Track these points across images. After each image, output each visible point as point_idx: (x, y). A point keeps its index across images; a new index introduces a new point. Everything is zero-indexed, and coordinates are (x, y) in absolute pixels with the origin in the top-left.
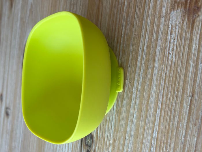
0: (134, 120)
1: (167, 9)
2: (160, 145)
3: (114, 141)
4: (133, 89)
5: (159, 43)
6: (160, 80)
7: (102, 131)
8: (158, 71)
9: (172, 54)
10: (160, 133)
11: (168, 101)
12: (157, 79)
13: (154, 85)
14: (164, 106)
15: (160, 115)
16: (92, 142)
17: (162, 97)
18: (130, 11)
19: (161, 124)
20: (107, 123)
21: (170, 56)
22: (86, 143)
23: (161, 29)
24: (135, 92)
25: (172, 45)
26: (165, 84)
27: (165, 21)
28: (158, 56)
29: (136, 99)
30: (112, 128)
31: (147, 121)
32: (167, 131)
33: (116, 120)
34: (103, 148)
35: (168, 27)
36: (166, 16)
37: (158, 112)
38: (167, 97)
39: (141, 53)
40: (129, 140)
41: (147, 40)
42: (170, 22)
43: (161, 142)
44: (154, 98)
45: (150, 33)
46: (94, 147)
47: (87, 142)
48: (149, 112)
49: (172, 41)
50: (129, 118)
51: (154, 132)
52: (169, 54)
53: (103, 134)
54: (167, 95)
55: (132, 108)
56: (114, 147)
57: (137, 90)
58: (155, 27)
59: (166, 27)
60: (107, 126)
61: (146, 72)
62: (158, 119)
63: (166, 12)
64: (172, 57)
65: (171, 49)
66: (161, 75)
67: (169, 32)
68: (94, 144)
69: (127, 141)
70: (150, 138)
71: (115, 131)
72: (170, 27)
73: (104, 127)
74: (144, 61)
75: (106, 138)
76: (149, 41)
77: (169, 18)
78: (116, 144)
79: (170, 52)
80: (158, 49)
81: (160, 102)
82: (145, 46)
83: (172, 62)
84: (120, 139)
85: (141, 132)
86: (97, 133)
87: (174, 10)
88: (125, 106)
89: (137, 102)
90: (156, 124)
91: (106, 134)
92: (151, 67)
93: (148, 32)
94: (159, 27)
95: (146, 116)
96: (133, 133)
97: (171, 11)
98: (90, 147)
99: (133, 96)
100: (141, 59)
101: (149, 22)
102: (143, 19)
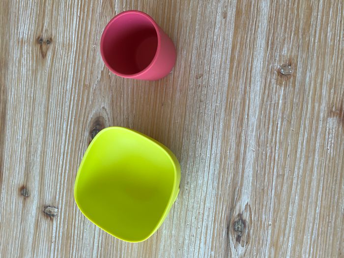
0: (297, 201)
1: (324, 115)
2: (323, 218)
3: (274, 221)
4: (293, 176)
5: (318, 141)
6: (321, 169)
7: (257, 215)
8: (318, 162)
9: (331, 150)
10: (323, 209)
11: (328, 184)
12: (317, 168)
13: (315, 173)
14: (325, 188)
15: (322, 195)
16: (245, 226)
17: (322, 181)
18: (286, 109)
19: (323, 202)
20: (264, 207)
21: (329, 151)
22: (234, 229)
23: (320, 130)
24: (296, 178)
25: (330, 143)
26: (325, 172)
27: (323, 124)
28: (317, 150)
29: (297, 184)
30: (271, 210)
31: (310, 201)
32: (328, 207)
33: (275, 204)
34: (260, 230)
35: (326, 129)
36: (323, 121)
37: (320, 193)
38: (327, 182)
39: (300, 146)
40: (291, 218)
41: (306, 136)
42: (328, 126)
43: (324, 216)
44: (315, 183)
45: (309, 132)
46: (247, 231)
47: (236, 227)
48: (311, 194)
49: (330, 140)
50: (291, 200)
51: (317, 208)
52: (327, 149)
53: (259, 217)
54: (327, 180)
55: (293, 192)
56: (274, 226)
57: (298, 177)
58: (314, 127)
59: (324, 129)
60: (264, 210)
61: (307, 162)
62: (320, 199)
63: (324, 117)
64: (330, 152)
65: (329, 146)
66: (321, 165)
67: (327, 133)
68: (247, 228)
69: (289, 219)
70: (313, 213)
71: (274, 213)
72: (328, 129)
73: (260, 211)
74: (304, 153)
75: (263, 220)
76: (309, 137)
77: (327, 123)
78: (277, 224)
79: (329, 148)
80: (318, 145)
81: (321, 185)
82: (304, 141)
83: (330, 155)
84: (281, 219)
85: (303, 210)
86: (251, 218)
87: (331, 117)
88: (285, 190)
89: (299, 187)
90: (318, 202)
91: (264, 217)
92: (311, 158)
93: (307, 130)
94: (317, 128)
95: (308, 197)
96: (295, 212)
97: (328, 116)
98: (241, 232)
99: (294, 182)
100: (301, 152)
101: (307, 122)
102: (301, 118)
